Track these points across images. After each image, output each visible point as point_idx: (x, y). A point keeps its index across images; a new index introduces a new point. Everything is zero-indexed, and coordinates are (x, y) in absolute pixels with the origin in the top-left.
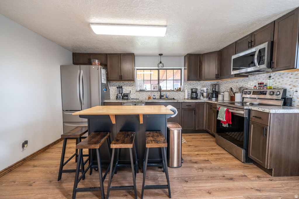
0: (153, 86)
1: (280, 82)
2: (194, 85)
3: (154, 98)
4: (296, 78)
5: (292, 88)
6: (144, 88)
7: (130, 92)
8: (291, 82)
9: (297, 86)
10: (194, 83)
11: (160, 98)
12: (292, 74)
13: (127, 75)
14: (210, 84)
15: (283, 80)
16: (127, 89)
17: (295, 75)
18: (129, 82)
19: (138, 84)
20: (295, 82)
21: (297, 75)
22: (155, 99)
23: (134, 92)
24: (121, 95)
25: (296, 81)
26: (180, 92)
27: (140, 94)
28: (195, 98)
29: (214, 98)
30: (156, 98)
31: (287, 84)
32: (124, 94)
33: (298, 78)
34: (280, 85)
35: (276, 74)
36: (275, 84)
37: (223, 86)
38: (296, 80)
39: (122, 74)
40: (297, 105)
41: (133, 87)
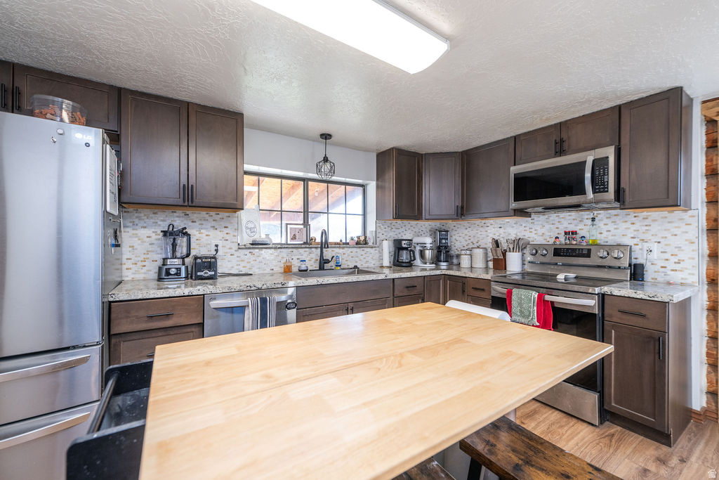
0: (291, 229)
1: (609, 231)
2: (400, 231)
3: (303, 267)
4: (646, 226)
5: (637, 245)
6: (263, 236)
7: (217, 251)
8: (635, 233)
9: (650, 240)
10: (398, 226)
11: (321, 268)
12: (635, 217)
13: (216, 187)
14: (429, 228)
15: (616, 227)
16: (204, 239)
17: (644, 219)
18: (212, 213)
19: (244, 222)
20: (644, 233)
21: (647, 218)
22: (306, 270)
23: (233, 251)
24: (184, 264)
25: (646, 230)
26: (369, 250)
27: (252, 258)
28: (408, 265)
29: (445, 264)
30: (310, 268)
31: (626, 235)
32: (196, 258)
33: (650, 225)
34: (611, 238)
35: (600, 214)
36: (599, 235)
37: (461, 235)
38: (647, 228)
39: (192, 181)
40: (653, 279)
41: (226, 231)
